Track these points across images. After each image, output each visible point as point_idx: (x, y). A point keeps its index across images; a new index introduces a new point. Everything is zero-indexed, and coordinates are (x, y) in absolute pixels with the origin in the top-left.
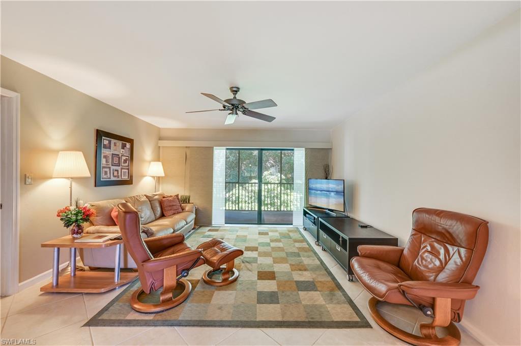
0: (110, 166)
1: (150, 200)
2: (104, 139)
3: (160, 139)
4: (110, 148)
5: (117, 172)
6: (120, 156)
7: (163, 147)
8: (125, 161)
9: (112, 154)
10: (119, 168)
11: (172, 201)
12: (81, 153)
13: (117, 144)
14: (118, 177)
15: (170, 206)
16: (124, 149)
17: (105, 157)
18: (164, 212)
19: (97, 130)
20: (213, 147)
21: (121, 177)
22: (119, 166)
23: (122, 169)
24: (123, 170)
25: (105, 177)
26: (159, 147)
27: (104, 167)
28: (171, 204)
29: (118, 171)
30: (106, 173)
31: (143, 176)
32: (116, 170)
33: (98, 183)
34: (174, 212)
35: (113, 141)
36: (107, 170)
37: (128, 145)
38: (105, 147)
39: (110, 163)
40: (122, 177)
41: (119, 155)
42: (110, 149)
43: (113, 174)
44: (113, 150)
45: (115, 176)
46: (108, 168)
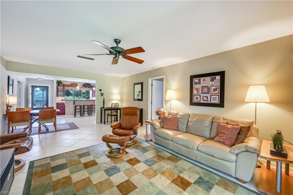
0: (201, 94)
2: (195, 80)
4: (200, 83)
5: (206, 98)
6: (210, 86)
8: (215, 90)
9: (202, 87)
10: (209, 95)
13: (207, 79)
14: (208, 101)
16: (213, 82)
17: (196, 89)
19: (191, 76)
21: (210, 100)
22: (209, 93)
23: (211, 96)
24: (212, 97)
25: (196, 100)
27: (196, 95)
29: (207, 97)
30: (197, 98)
32: (205, 97)
33: (192, 103)
35: (202, 79)
36: (199, 97)
37: (219, 77)
38: (196, 83)
39: (200, 92)
40: (212, 101)
41: (208, 86)
43: (203, 99)
44: (203, 84)
45: (205, 100)
46: (199, 95)
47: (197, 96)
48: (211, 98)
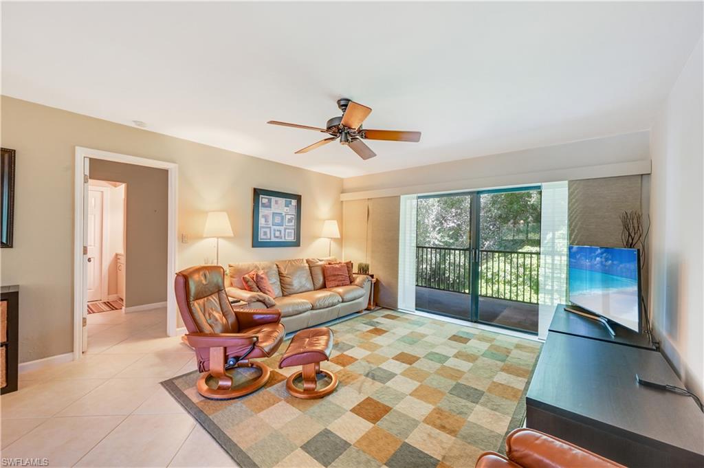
0: (271, 226)
1: (311, 265)
2: (262, 198)
3: (343, 192)
4: (269, 206)
5: (279, 233)
6: (284, 214)
7: (346, 201)
8: (290, 221)
9: (273, 213)
10: (282, 228)
11: (339, 269)
12: (225, 214)
13: (279, 202)
14: (281, 238)
15: (334, 275)
16: (288, 207)
17: (264, 216)
18: (327, 283)
19: (255, 189)
20: (399, 196)
21: (285, 237)
22: (283, 226)
23: (285, 229)
24: (287, 231)
25: (264, 237)
26: (342, 202)
27: (263, 227)
28: (336, 273)
29: (280, 231)
30: (265, 233)
31: (317, 237)
32: (278, 231)
33: (256, 243)
34: (339, 283)
35: (274, 199)
36: (268, 230)
37: (294, 202)
38: (264, 205)
39: (270, 222)
40: (287, 238)
41: (281, 214)
42: (271, 207)
43: (275, 234)
44: (274, 209)
45: (277, 237)
46: (268, 227)
47: (265, 230)
48: (285, 231)
